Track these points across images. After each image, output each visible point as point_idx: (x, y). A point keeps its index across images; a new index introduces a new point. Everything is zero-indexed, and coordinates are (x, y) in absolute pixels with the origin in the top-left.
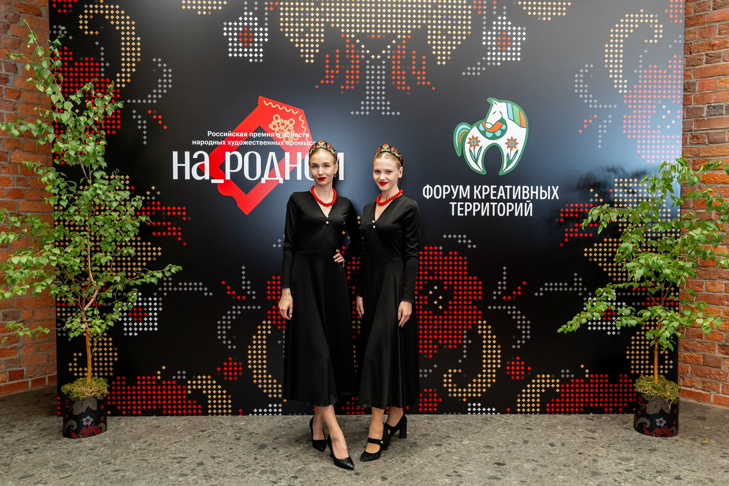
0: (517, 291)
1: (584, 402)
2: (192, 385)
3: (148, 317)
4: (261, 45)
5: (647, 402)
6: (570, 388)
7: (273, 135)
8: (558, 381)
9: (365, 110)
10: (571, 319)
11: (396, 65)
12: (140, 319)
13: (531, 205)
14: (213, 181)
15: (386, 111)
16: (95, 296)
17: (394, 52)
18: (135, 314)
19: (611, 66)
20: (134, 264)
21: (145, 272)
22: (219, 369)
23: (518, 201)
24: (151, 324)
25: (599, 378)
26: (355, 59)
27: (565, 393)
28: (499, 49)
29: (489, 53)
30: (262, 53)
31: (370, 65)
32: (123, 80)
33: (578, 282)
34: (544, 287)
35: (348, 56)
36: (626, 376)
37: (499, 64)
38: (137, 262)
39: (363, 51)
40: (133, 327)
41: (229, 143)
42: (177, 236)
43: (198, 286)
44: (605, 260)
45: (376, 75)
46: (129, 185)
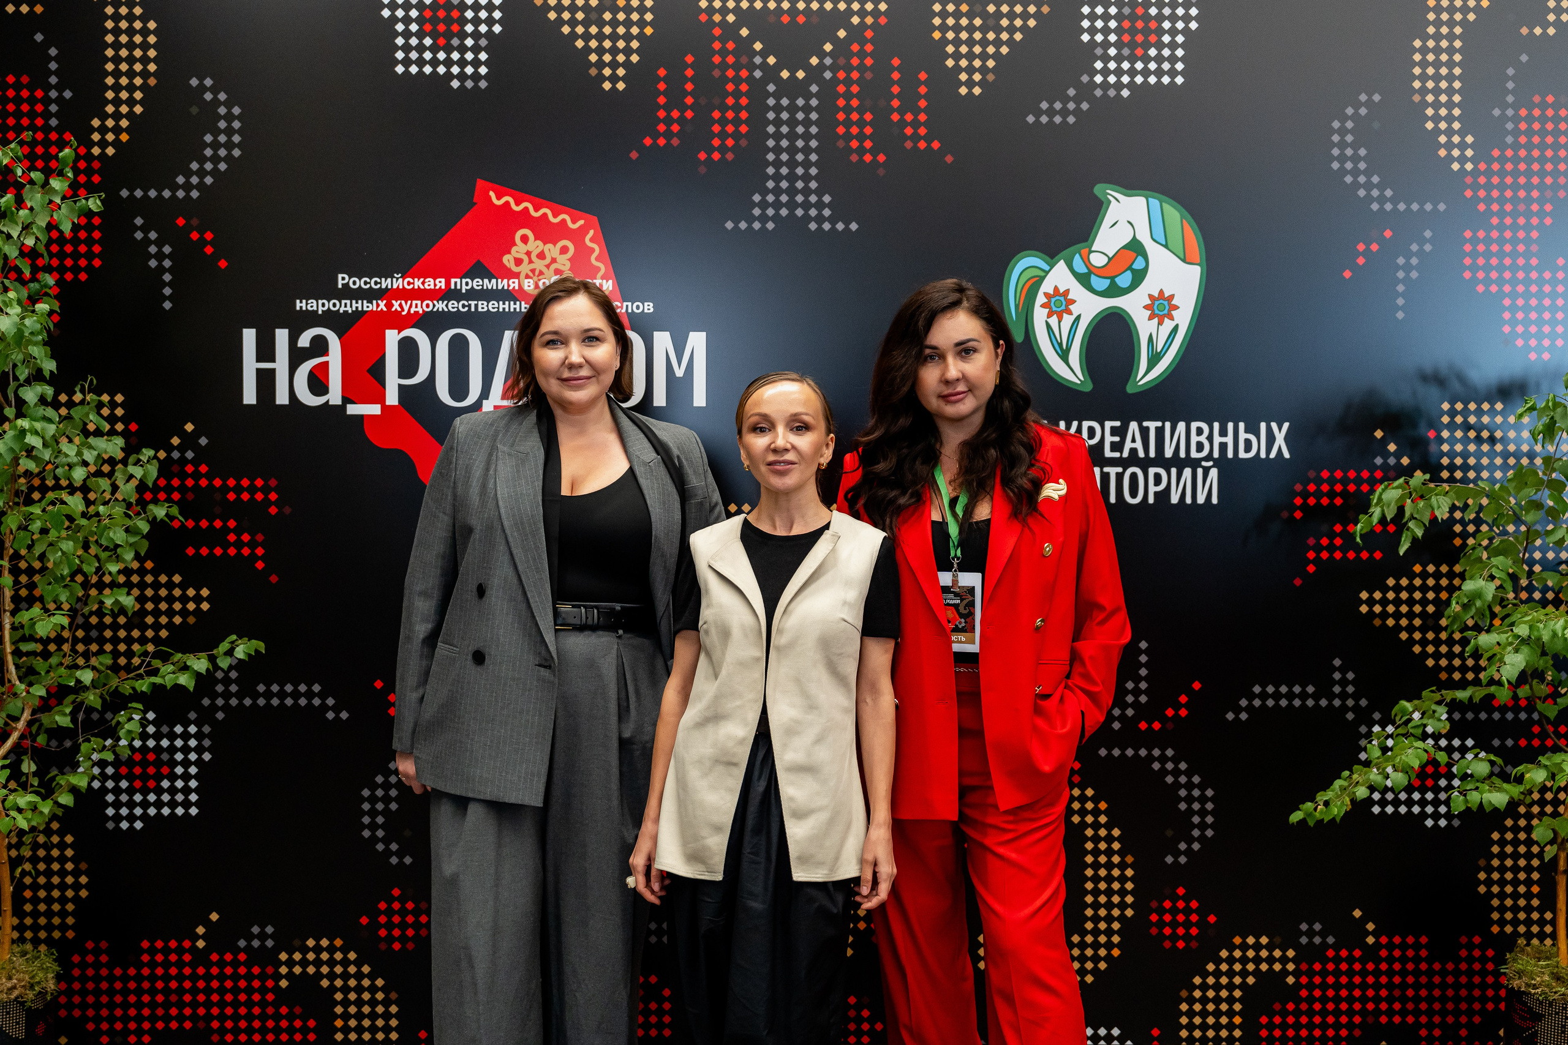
0: (1177, 706)
1: (1363, 1012)
2: (290, 963)
3: (173, 778)
4: (483, 42)
5: (1539, 1017)
6: (1324, 973)
7: (514, 284)
8: (1291, 953)
9: (764, 219)
10: (1326, 786)
11: (848, 96)
12: (151, 784)
13: (1214, 473)
14: (353, 409)
15: (820, 219)
16: (21, 725)
17: (842, 61)
18: (137, 770)
19: (1430, 98)
20: (136, 633)
21: (165, 658)
22: (364, 920)
23: (1178, 463)
24: (180, 797)
25: (1404, 947)
26: (737, 80)
27: (1311, 987)
28: (1126, 52)
29: (1099, 65)
30: (486, 63)
31: (777, 96)
32: (110, 137)
33: (1344, 682)
34: (1251, 697)
35: (716, 73)
36: (1477, 940)
37: (1125, 93)
38: (143, 627)
39: (758, 60)
40: (131, 805)
41: (396, 305)
42: (253, 557)
43: (310, 695)
44: (1417, 622)
45: (792, 123)
46: (122, 419)
